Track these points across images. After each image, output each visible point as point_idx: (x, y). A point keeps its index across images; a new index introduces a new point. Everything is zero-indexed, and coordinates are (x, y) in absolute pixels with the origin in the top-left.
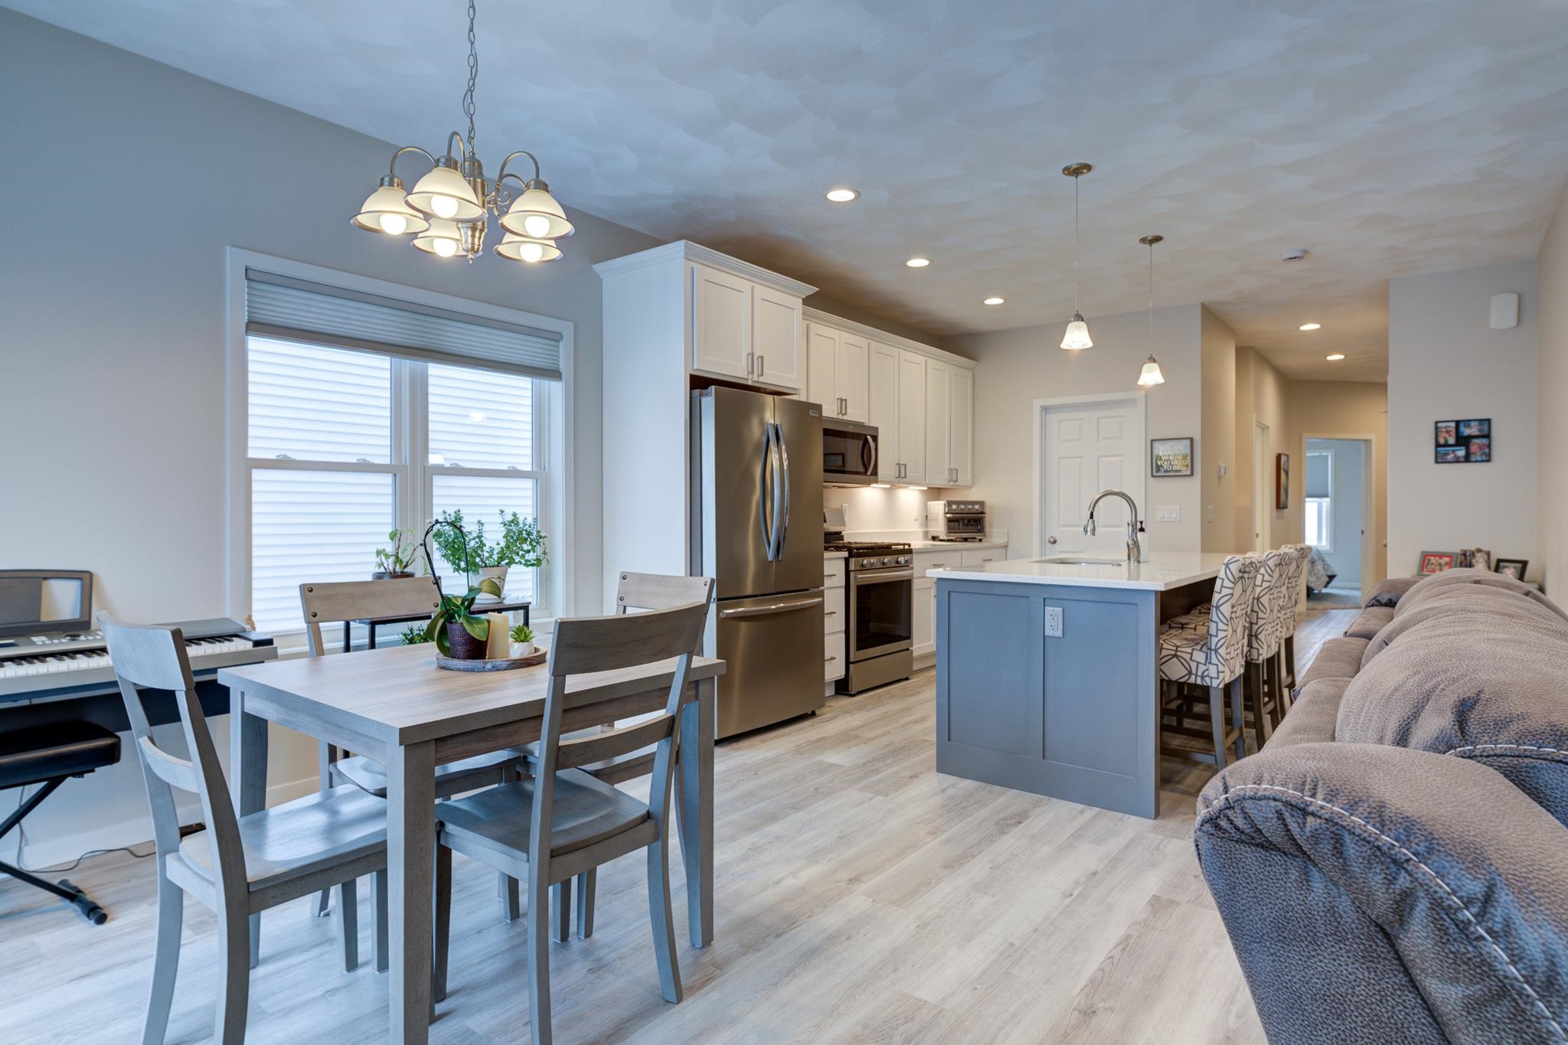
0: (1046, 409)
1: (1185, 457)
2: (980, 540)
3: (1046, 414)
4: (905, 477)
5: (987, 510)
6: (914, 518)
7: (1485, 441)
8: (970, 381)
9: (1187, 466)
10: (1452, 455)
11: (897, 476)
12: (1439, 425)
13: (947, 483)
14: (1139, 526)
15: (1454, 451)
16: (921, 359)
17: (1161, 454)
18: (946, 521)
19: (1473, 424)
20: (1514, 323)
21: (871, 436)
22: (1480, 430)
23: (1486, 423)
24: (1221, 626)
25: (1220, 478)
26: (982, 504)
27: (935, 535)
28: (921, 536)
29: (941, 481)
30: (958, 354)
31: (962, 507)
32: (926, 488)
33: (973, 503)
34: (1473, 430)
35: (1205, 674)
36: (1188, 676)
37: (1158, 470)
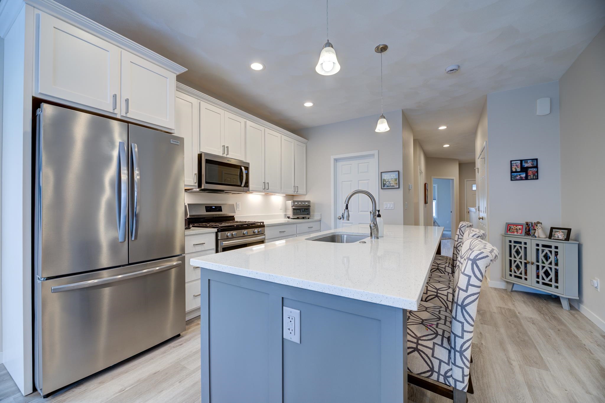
0: (336, 160)
1: (396, 180)
2: (308, 218)
3: (336, 162)
4: (268, 189)
5: (311, 205)
6: (280, 208)
7: (535, 170)
8: (305, 148)
9: (397, 184)
10: (519, 177)
11: (264, 188)
12: (513, 162)
13: (293, 193)
14: (377, 213)
15: (520, 175)
16: (279, 135)
17: (385, 178)
18: (292, 209)
19: (529, 161)
20: (548, 112)
21: (244, 167)
22: (532, 164)
23: (535, 161)
24: (467, 327)
25: (409, 190)
26: (309, 202)
27: (289, 216)
28: (283, 216)
29: (291, 192)
30: (299, 136)
31: (300, 203)
32: (285, 195)
33: (305, 202)
34: (529, 164)
35: (449, 374)
36: (430, 373)
37: (384, 186)
